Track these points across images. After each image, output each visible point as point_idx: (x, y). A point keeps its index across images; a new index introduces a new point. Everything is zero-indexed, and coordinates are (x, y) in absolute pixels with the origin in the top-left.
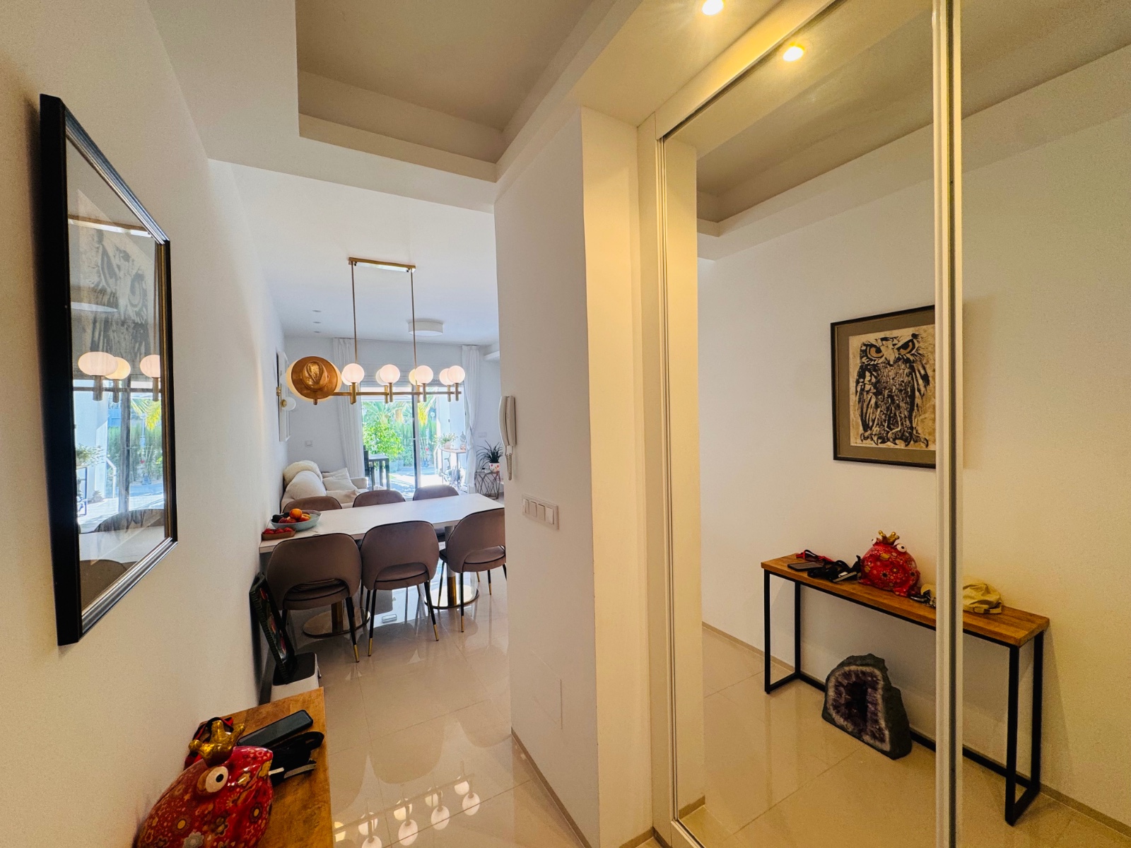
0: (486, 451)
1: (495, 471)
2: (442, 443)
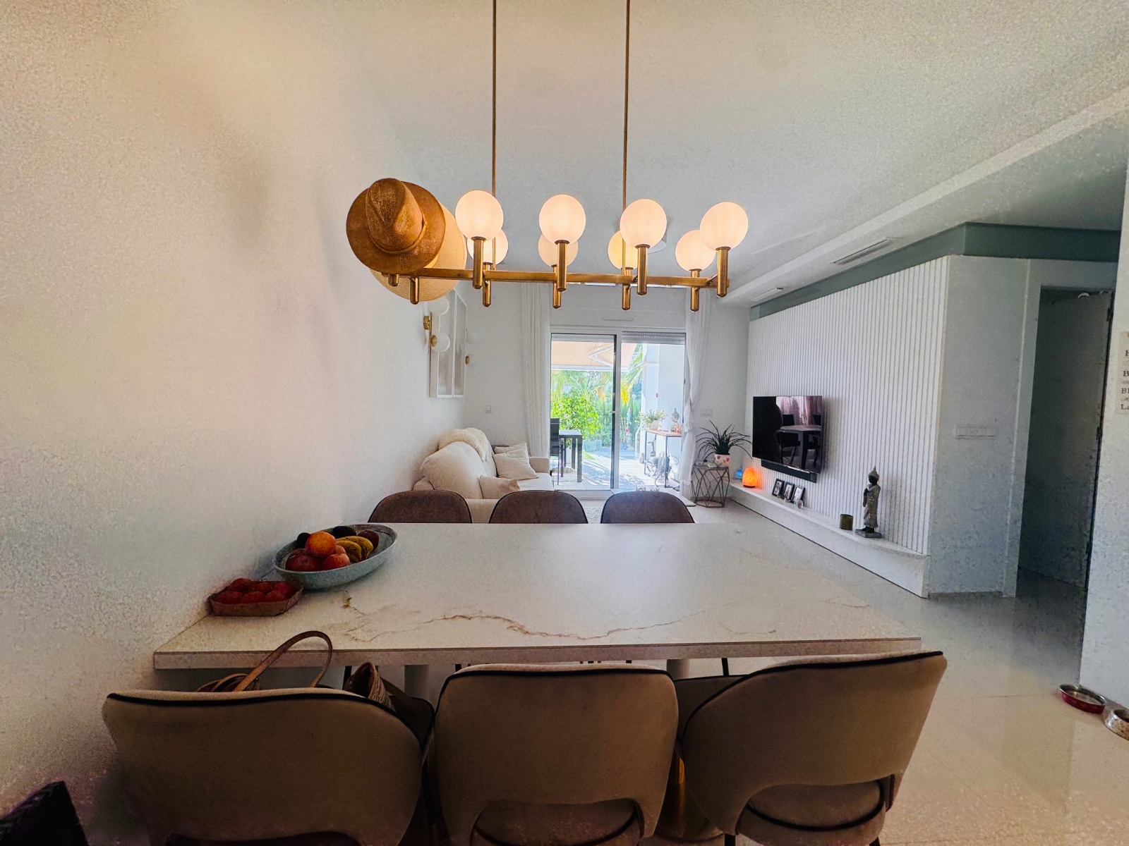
0: (712, 436)
1: (723, 466)
2: (648, 422)
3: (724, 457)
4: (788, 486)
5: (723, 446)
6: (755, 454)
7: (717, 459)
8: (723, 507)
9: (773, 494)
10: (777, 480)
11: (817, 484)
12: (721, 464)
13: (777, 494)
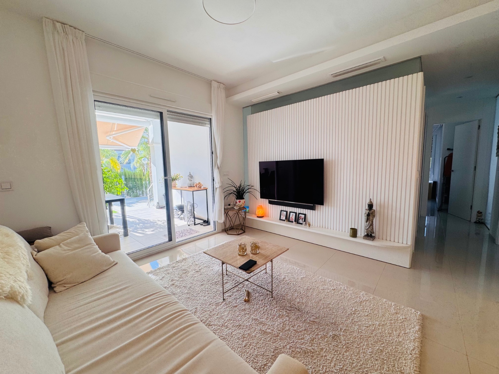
0: (233, 188)
1: (243, 207)
3: (242, 201)
4: (291, 214)
5: (240, 194)
6: (262, 196)
7: (238, 203)
8: (244, 232)
9: (280, 219)
10: (281, 211)
11: (316, 211)
12: (241, 205)
13: (284, 218)
